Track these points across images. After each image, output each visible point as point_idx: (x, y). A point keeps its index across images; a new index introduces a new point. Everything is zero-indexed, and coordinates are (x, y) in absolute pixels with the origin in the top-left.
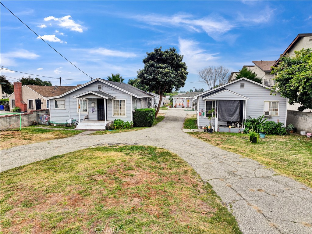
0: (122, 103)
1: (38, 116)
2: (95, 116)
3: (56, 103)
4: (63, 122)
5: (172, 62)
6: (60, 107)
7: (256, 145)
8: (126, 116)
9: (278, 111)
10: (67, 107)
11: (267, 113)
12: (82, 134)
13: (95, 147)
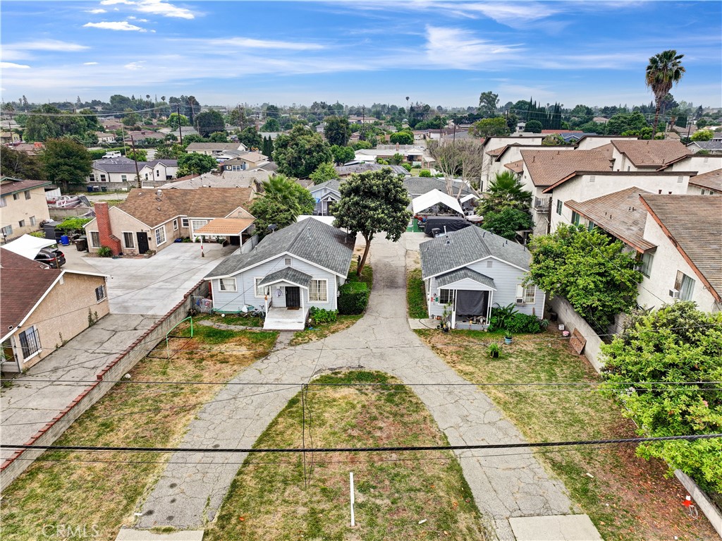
0: (322, 284)
1: (193, 300)
2: (281, 301)
3: (221, 283)
4: (234, 309)
5: (387, 194)
6: (228, 288)
7: (497, 363)
8: (328, 302)
9: (534, 297)
10: (239, 289)
11: (519, 301)
12: (281, 342)
13: (317, 377)
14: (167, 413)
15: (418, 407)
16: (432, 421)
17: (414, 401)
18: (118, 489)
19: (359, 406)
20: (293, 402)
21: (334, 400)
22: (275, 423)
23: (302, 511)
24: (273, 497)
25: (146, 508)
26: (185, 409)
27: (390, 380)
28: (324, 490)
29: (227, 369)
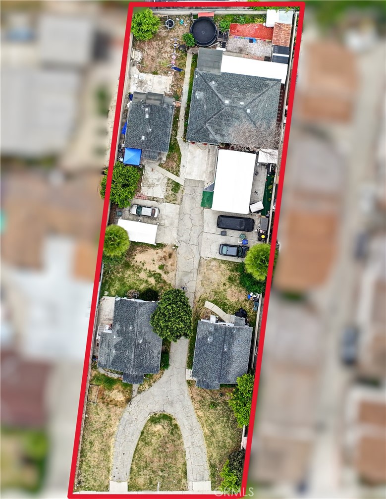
12: (134, 391)
13: (149, 417)
14: (106, 437)
15: (180, 437)
16: (183, 444)
17: (179, 433)
18: (104, 468)
19: (162, 436)
20: (142, 433)
21: (155, 433)
22: (138, 444)
23: (148, 477)
24: (141, 473)
25: (113, 475)
26: (111, 435)
27: (173, 421)
28: (153, 471)
29: (119, 410)
